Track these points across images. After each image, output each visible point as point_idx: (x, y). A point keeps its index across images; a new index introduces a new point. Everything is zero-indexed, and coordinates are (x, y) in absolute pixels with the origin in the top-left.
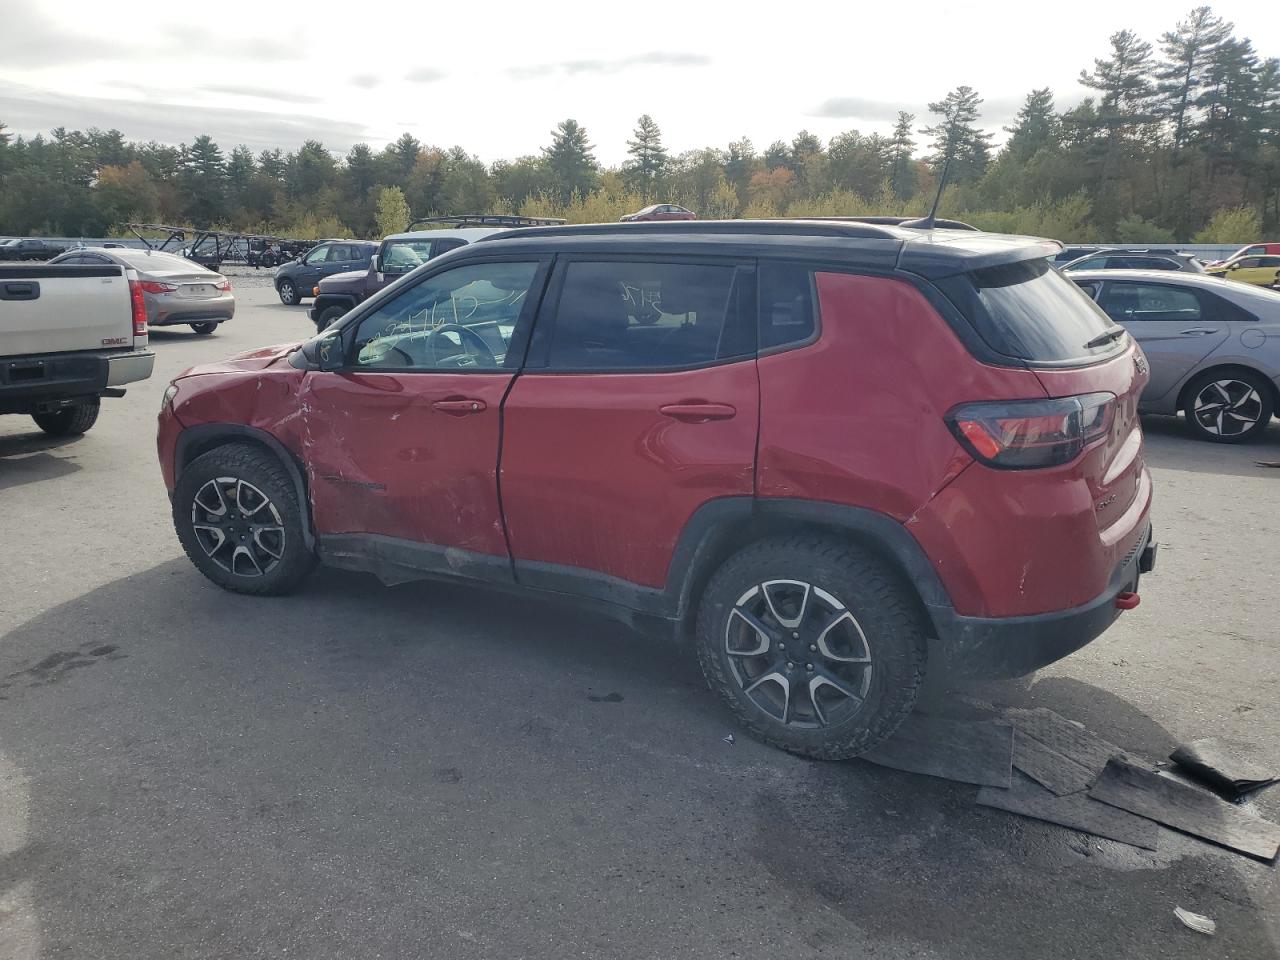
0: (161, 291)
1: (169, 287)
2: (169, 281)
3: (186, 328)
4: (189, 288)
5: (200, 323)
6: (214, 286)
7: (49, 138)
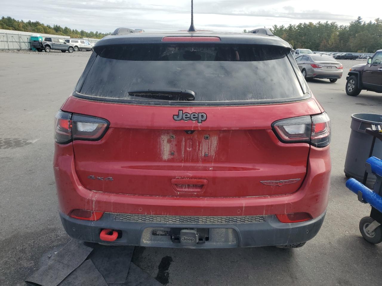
0: (317, 67)
1: (320, 66)
2: (320, 64)
3: (328, 80)
4: (326, 67)
5: (332, 79)
6: (336, 67)
7: (373, 22)
